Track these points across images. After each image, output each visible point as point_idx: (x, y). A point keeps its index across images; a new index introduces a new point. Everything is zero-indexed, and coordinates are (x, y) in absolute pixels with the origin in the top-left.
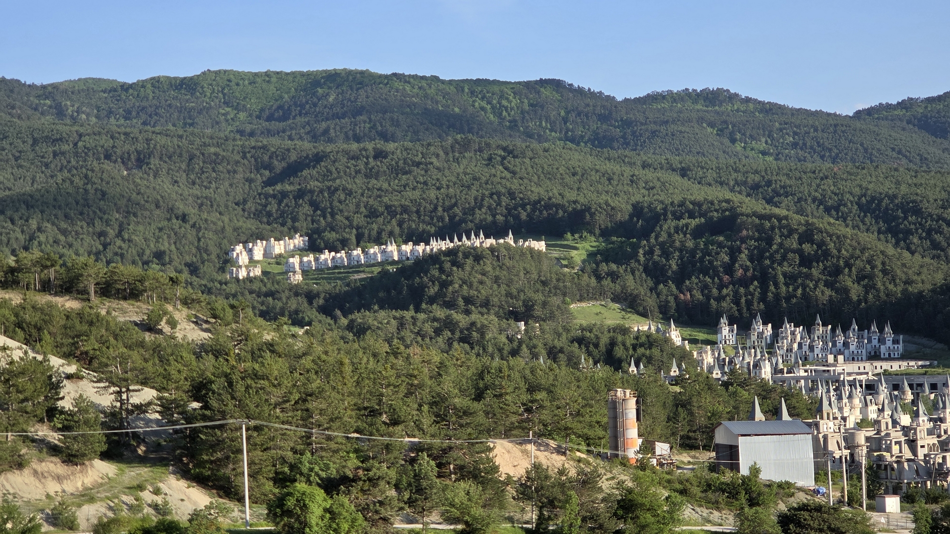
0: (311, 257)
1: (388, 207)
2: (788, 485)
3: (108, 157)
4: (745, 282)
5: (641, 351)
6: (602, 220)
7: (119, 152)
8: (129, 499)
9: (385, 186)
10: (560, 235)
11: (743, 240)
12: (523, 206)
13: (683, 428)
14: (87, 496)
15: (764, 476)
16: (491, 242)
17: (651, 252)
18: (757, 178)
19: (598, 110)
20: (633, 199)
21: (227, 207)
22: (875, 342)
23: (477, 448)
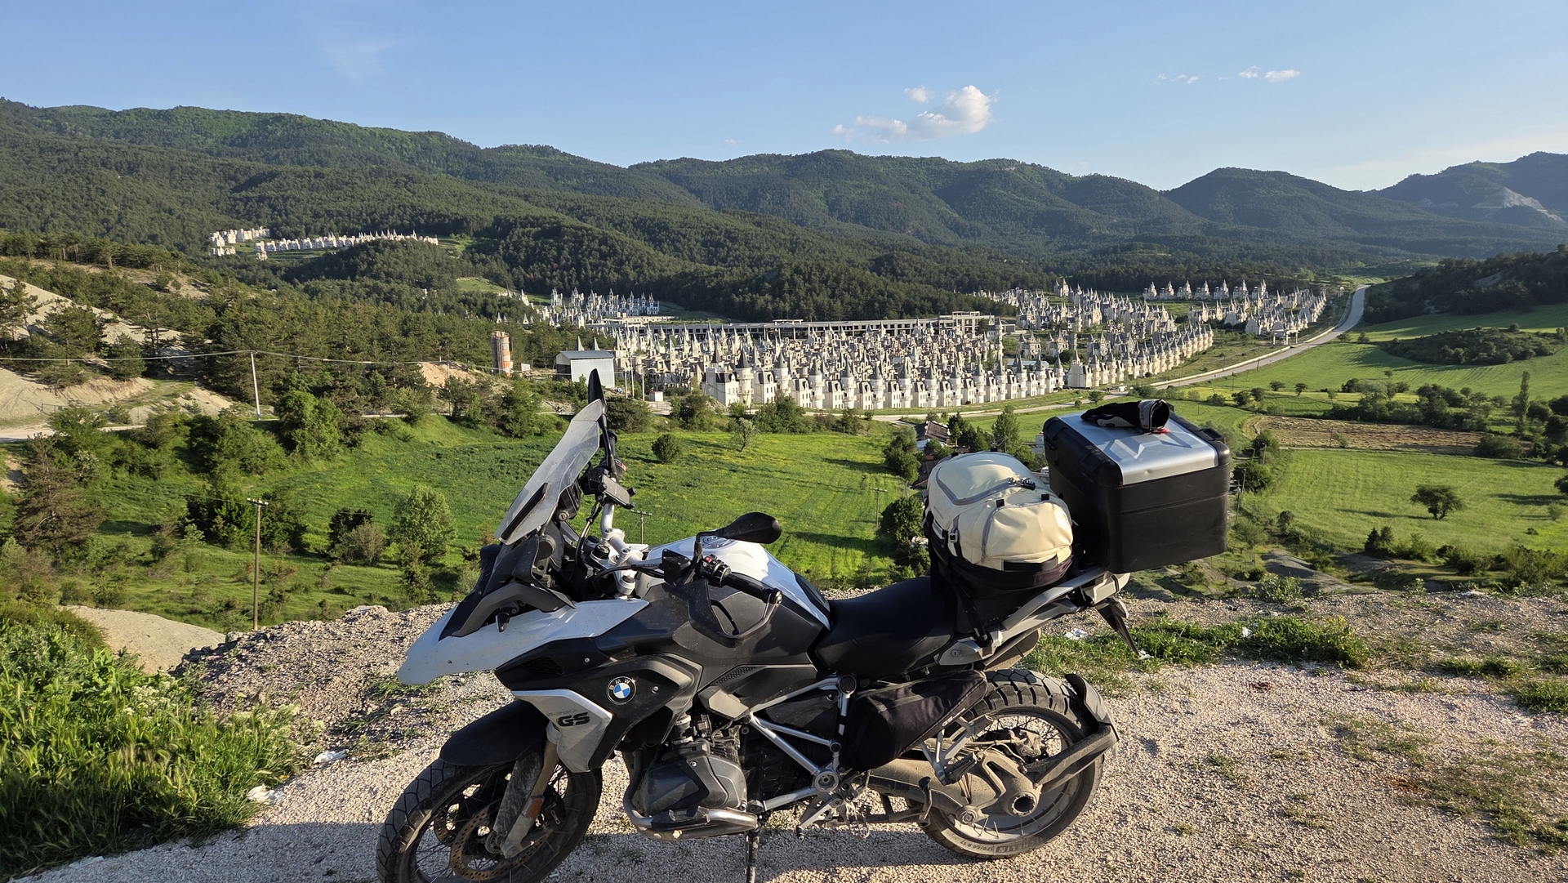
0: (273, 243)
1: (327, 211)
3: (104, 165)
4: (566, 268)
5: (504, 308)
6: (474, 226)
7: (113, 162)
8: (168, 403)
9: (324, 197)
10: (447, 235)
11: (565, 243)
12: (422, 215)
13: (535, 355)
14: (135, 401)
16: (401, 237)
17: (507, 248)
18: (572, 204)
19: (468, 154)
20: (495, 214)
21: (204, 205)
22: (644, 305)
23: (411, 367)
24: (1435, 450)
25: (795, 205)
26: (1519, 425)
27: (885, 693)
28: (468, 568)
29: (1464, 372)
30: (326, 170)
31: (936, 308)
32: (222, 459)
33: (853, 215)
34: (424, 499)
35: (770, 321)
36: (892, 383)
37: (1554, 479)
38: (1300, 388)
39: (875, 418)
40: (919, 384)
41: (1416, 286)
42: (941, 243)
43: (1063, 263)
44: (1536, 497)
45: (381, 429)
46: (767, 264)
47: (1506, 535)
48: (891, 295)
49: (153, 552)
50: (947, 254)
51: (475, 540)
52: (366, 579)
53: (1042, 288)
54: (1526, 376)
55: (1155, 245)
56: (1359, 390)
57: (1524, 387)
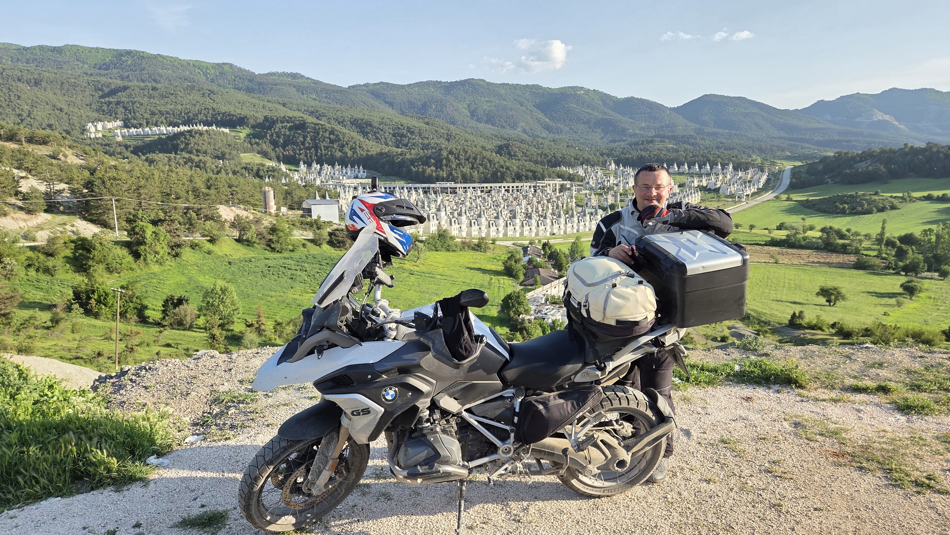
0: (125, 130)
1: (160, 111)
2: (331, 222)
3: (19, 80)
4: (309, 149)
5: (270, 173)
6: (252, 122)
7: (25, 78)
8: (61, 229)
9: (158, 102)
10: (235, 127)
11: (308, 133)
12: (219, 114)
13: (289, 202)
14: (40, 228)
15: (322, 219)
16: (206, 128)
17: (272, 135)
18: (313, 109)
19: (248, 77)
20: (264, 115)
21: (82, 106)
22: (357, 172)
23: (212, 208)
24: (830, 265)
25: (450, 112)
26: (880, 251)
27: (542, 398)
28: (248, 332)
29: (848, 219)
30: (159, 86)
31: (536, 177)
32: (94, 264)
33: (485, 119)
34: (221, 289)
35: (434, 183)
36: (508, 222)
37: (900, 283)
38: (752, 227)
39: (497, 243)
40: (525, 222)
41: (820, 167)
42: (538, 137)
43: (612, 150)
44: (889, 294)
45: (194, 246)
46: (432, 148)
47: (871, 315)
48: (508, 168)
49: (51, 320)
50: (542, 144)
51: (253, 315)
52: (185, 338)
53: (599, 165)
54: (884, 222)
55: (667, 140)
56: (786, 229)
57: (883, 228)
